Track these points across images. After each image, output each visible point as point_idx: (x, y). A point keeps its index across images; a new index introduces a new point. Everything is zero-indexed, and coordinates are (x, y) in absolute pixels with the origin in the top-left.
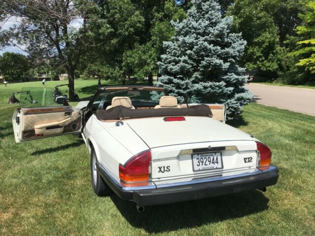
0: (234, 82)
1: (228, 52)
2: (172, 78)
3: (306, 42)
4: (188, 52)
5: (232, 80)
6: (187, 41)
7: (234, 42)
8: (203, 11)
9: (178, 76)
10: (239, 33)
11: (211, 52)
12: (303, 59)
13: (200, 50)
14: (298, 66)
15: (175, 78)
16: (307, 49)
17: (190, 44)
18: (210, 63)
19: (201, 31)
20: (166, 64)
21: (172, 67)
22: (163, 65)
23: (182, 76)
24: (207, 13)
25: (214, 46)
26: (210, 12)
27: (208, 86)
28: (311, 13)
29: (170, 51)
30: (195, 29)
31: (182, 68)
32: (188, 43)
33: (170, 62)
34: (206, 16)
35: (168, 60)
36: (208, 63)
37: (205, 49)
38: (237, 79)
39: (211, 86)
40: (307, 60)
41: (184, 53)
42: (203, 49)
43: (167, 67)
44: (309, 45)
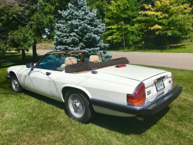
0: (103, 47)
1: (98, 30)
2: (67, 47)
3: (110, 27)
4: (76, 30)
5: (102, 46)
6: (74, 24)
7: (98, 25)
8: (79, 5)
9: (71, 45)
10: (100, 19)
11: (89, 30)
12: (109, 36)
13: (83, 29)
14: (107, 40)
15: (69, 46)
16: (111, 31)
17: (75, 25)
18: (91, 37)
19: (81, 17)
20: (60, 38)
21: (65, 39)
22: (59, 39)
23: (73, 45)
24: (82, 7)
25: (91, 27)
26: (84, 6)
27: (91, 50)
28: (111, 12)
29: (62, 30)
30: (77, 16)
31: (73, 40)
32: (74, 25)
33: (63, 37)
34: (82, 8)
35: (62, 36)
36: (89, 36)
37: (86, 28)
38: (105, 46)
39: (93, 51)
40: (111, 37)
41: (72, 31)
42: (85, 28)
43: (62, 40)
44: (111, 29)
